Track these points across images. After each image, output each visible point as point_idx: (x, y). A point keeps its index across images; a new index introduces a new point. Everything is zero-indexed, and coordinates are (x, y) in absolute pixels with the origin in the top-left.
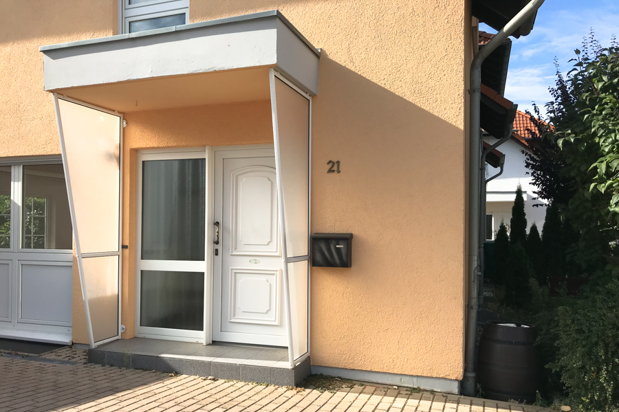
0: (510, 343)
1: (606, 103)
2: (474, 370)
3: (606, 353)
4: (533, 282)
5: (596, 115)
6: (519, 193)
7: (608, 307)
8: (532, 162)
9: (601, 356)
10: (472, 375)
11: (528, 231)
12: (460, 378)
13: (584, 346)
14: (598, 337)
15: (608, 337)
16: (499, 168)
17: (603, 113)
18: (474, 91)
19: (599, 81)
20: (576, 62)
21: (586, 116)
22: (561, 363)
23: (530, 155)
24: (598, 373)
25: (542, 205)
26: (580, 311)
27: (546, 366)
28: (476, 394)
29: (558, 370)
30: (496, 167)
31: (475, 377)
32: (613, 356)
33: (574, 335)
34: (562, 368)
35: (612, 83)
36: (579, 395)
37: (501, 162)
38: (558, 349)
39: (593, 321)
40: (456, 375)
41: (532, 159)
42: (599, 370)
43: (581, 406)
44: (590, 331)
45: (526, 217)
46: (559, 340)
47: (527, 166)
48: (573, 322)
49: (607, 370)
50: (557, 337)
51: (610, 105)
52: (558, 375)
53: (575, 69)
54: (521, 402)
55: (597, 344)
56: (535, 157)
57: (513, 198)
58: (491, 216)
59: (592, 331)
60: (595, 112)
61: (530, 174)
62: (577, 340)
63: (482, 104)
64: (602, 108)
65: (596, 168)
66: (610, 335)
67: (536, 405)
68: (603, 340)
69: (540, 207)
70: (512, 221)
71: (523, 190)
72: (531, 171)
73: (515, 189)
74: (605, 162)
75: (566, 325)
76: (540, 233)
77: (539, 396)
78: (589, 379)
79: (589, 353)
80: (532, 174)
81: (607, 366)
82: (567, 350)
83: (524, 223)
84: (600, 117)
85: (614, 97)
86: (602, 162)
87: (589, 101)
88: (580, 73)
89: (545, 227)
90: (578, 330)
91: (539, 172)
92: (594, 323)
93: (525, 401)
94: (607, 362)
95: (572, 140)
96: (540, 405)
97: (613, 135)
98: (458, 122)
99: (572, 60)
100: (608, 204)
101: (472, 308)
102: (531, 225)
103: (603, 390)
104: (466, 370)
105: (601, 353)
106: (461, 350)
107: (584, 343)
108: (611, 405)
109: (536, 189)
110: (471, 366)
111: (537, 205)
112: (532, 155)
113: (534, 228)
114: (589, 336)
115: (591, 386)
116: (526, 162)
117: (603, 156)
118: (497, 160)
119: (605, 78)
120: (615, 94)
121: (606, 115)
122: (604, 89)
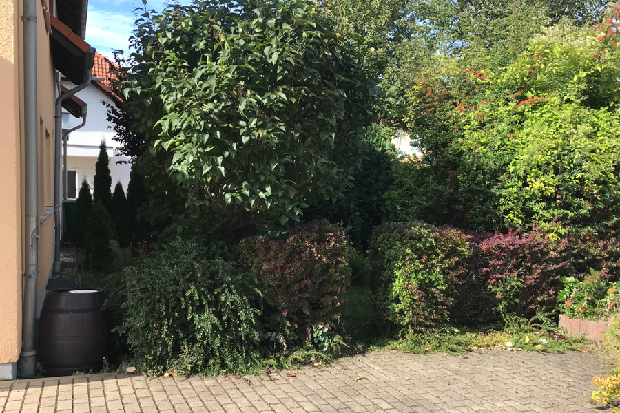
0: (76, 311)
1: (170, 61)
2: (34, 348)
3: (167, 309)
4: (114, 244)
5: (160, 70)
6: (103, 148)
7: (171, 264)
8: (114, 115)
9: (163, 312)
10: (30, 354)
11: (113, 189)
12: (15, 359)
13: (148, 305)
14: (160, 294)
15: (169, 293)
16: (81, 119)
17: (167, 70)
18: (28, 19)
19: (163, 37)
20: (144, 12)
21: (151, 70)
22: (127, 325)
23: (112, 107)
24: (160, 328)
25: (125, 162)
26: (146, 270)
27: (113, 331)
28: (37, 374)
29: (124, 332)
30: (78, 117)
31: (36, 356)
32: (173, 311)
33: (140, 295)
34: (128, 329)
35: (174, 41)
36: (143, 354)
37: (83, 112)
38: (125, 310)
39: (157, 279)
40: (9, 358)
41: (114, 112)
42: (161, 325)
43: (145, 364)
44: (154, 289)
45: (110, 174)
46: (126, 302)
47: (109, 119)
48: (138, 282)
49: (167, 325)
50: (124, 298)
51: (173, 63)
52: (125, 336)
53: (142, 19)
54: (87, 372)
55: (159, 301)
56: (118, 110)
57: (96, 153)
58: (75, 172)
59: (155, 289)
60: (158, 67)
61: (112, 128)
62: (142, 299)
63: (52, 39)
64: (166, 64)
65: (160, 125)
66: (171, 290)
67: (103, 372)
68: (165, 297)
69: (123, 164)
70: (96, 178)
71: (107, 145)
72: (113, 125)
73: (99, 144)
74: (168, 120)
75: (133, 286)
76: (126, 192)
77: (105, 362)
78: (152, 337)
79: (152, 311)
80: (115, 128)
81: (168, 321)
82: (132, 311)
83: (109, 180)
84: (164, 74)
85: (177, 55)
86: (166, 119)
87: (155, 56)
88: (146, 24)
89: (130, 186)
90: (143, 289)
91: (121, 127)
92: (157, 281)
93: (91, 370)
94: (167, 317)
95: (139, 92)
96: (108, 372)
97: (174, 93)
98: (7, 54)
99: (139, 8)
100: (170, 163)
101: (30, 277)
102: (116, 183)
103: (165, 344)
104: (23, 350)
105: (163, 309)
106: (15, 327)
107: (148, 301)
108: (172, 357)
109: (119, 144)
110: (29, 343)
111: (120, 162)
112: (115, 108)
113: (119, 187)
114: (152, 294)
115: (155, 343)
116: (108, 115)
117: (167, 114)
118: (78, 109)
119: (169, 35)
120: (178, 53)
121: (170, 72)
122: (168, 46)
